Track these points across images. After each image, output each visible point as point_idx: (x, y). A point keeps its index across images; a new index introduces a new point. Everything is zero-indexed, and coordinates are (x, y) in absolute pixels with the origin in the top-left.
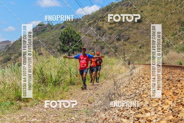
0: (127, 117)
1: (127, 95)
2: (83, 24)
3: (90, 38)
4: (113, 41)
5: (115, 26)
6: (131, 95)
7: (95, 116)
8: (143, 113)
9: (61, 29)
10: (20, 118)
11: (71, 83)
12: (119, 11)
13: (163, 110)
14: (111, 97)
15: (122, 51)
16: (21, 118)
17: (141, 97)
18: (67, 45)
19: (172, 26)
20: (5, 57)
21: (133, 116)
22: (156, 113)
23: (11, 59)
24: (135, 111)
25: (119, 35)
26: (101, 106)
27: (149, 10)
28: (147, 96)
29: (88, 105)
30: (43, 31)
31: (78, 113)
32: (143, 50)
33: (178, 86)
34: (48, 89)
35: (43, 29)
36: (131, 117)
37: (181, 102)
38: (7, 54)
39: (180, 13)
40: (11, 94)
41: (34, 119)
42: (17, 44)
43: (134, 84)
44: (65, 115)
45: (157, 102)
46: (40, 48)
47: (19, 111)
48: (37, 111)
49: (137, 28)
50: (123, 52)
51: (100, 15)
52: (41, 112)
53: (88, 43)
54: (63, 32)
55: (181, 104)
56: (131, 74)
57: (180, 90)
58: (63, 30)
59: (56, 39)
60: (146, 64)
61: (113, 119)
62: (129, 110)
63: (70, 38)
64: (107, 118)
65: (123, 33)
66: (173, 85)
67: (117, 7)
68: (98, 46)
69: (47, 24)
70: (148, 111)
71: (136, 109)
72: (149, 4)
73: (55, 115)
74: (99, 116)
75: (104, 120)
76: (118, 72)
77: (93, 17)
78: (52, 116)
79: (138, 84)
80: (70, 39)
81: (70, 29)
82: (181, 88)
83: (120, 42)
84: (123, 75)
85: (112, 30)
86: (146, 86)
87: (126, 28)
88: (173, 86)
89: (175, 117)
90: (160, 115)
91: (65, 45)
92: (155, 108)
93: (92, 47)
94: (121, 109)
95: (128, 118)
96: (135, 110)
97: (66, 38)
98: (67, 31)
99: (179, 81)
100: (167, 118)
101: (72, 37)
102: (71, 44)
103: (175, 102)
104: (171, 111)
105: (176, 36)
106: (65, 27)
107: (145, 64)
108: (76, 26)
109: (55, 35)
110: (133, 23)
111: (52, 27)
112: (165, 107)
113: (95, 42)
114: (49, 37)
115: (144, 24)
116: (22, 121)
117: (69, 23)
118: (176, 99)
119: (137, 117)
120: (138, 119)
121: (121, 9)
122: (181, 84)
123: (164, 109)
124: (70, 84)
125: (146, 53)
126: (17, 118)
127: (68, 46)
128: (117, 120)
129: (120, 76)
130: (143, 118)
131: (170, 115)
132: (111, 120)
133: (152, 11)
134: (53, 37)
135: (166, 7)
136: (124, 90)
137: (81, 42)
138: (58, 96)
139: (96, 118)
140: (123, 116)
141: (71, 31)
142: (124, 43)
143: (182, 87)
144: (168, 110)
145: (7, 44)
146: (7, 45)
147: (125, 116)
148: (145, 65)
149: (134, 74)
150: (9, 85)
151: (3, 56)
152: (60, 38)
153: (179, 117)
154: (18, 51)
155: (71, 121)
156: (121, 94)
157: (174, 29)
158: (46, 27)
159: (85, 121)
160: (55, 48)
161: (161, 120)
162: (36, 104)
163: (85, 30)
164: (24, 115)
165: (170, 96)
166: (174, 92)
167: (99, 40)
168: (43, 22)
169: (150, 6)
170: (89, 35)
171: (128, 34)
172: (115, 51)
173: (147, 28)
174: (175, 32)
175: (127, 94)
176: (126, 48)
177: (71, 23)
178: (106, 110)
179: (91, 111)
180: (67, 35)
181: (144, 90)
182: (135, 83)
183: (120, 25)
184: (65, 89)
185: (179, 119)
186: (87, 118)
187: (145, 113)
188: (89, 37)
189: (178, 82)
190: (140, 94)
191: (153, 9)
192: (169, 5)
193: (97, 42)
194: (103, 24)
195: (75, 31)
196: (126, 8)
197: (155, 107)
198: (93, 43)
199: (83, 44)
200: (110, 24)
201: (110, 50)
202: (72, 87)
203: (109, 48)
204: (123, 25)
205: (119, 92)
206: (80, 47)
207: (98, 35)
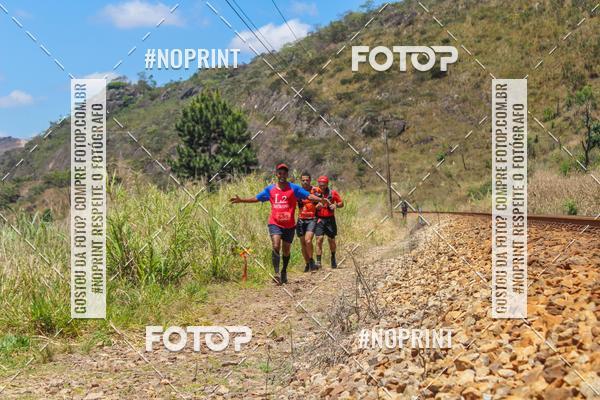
0: (396, 384)
1: (399, 313)
2: (254, 83)
3: (277, 127)
4: (353, 137)
5: (361, 89)
6: (411, 312)
7: (295, 382)
8: (449, 372)
9: (182, 98)
10: (47, 389)
11: (215, 274)
12: (372, 39)
13: (515, 362)
14: (345, 321)
16: (52, 389)
17: (443, 320)
18: (203, 151)
19: (545, 88)
21: (418, 382)
22: (491, 373)
23: (18, 196)
24: (424, 367)
25: (373, 120)
26: (313, 349)
27: (470, 35)
28: (464, 318)
29: (270, 347)
30: (125, 105)
31: (238, 374)
32: (449, 166)
33: (562, 283)
34: (141, 295)
35: (126, 97)
36: (411, 383)
37: (574, 334)
39: (568, 45)
40: (19, 310)
41: (96, 391)
42: (38, 149)
43: (420, 276)
44: (195, 380)
45: (495, 336)
46: (115, 160)
47: (44, 367)
48: (105, 367)
49: (432, 97)
50: (385, 174)
51: (310, 55)
52: (116, 371)
53: (271, 145)
54: (189, 110)
55: (575, 342)
56: (413, 246)
57: (572, 298)
58: (188, 103)
59: (167, 132)
60: (460, 213)
61: (351, 393)
62: (404, 363)
63: (212, 128)
64: (332, 389)
65: (385, 113)
66: (549, 279)
67: (365, 29)
68: (302, 154)
69: (136, 83)
70: (467, 364)
71: (426, 357)
72: (469, 18)
73: (163, 381)
74: (307, 382)
75: (323, 396)
76: (369, 237)
77: (287, 59)
78: (155, 382)
79: (434, 277)
80: (214, 131)
81: (212, 100)
82: (573, 290)
83: (374, 140)
84: (385, 248)
85: (349, 103)
86: (460, 283)
87: (393, 96)
88: (549, 284)
89: (553, 385)
90: (505, 378)
91: (195, 152)
92: (491, 357)
93: (283, 157)
94: (380, 357)
95: (401, 389)
96: (425, 362)
97: (198, 128)
98: (203, 106)
99: (567, 267)
100: (528, 388)
101: (218, 124)
102: (214, 147)
103: (554, 335)
104: (542, 366)
105: (558, 120)
106: (196, 92)
107: (455, 213)
108: (233, 90)
109: (164, 119)
110: (418, 79)
111: (155, 92)
112: (523, 352)
113: (293, 142)
114: (143, 125)
115: (454, 83)
116: (56, 398)
117: (209, 81)
118: (556, 326)
119: (430, 385)
120: (435, 390)
121: (380, 34)
122: (574, 276)
123: (519, 358)
124: (213, 278)
125: (459, 176)
126: (40, 389)
127: (207, 154)
128: (364, 394)
129: (375, 253)
130: (448, 389)
131: (537, 379)
132: (346, 394)
133: (479, 42)
134: (158, 124)
135: (524, 27)
136: (390, 298)
137: (248, 142)
138: (173, 317)
139: (295, 387)
140: (384, 381)
141: (214, 105)
142: (389, 145)
143: (577, 285)
144: (531, 361)
145: (5, 150)
146: (7, 153)
147: (391, 383)
148: (456, 216)
149: (421, 244)
150: (13, 283)
152: (178, 129)
153: (568, 385)
154: (40, 170)
155: (214, 398)
156: (377, 311)
157: (551, 98)
158: (134, 94)
160: (164, 161)
161: (509, 394)
162: (100, 343)
163: (262, 101)
164: (61, 381)
165: (539, 315)
166: (551, 304)
167: (306, 133)
168: (125, 78)
169: (473, 24)
170: (275, 118)
171: (403, 113)
172: (360, 169)
173: (463, 95)
174: (555, 107)
175: (399, 311)
176: (395, 159)
177: (214, 78)
178: (329, 362)
179: (282, 365)
180: (204, 119)
181: (454, 296)
182: (423, 273)
183: (375, 87)
184: (198, 296)
185: (567, 392)
186: (269, 389)
187: (457, 373)
188: (275, 125)
189: (564, 271)
190: (440, 311)
191: (480, 33)
192: (533, 22)
193: (299, 142)
195: (228, 107)
196: (394, 30)
197: (488, 351)
198: (289, 143)
199: (254, 148)
200: (344, 82)
201: (344, 167)
202: (218, 287)
203: (339, 162)
204: (383, 86)
205: (372, 305)
206: (246, 158)
207: (305, 118)
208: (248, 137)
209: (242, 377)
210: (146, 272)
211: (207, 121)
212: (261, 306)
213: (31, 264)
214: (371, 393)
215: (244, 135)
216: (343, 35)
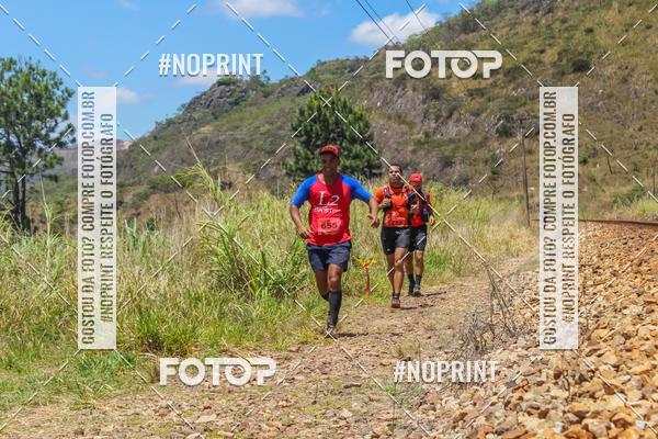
0: (538, 409)
2: (377, 78)
3: (402, 126)
4: (486, 139)
5: (494, 85)
7: (425, 406)
8: (596, 396)
9: (298, 95)
10: (156, 411)
12: (508, 29)
14: (479, 339)
15: (516, 175)
16: (161, 411)
17: (589, 339)
21: (562, 407)
22: (644, 398)
23: (121, 203)
24: (568, 390)
25: (508, 118)
27: (617, 24)
28: (612, 337)
30: (236, 103)
31: (361, 396)
32: (593, 169)
34: (256, 310)
35: (236, 95)
36: (555, 408)
40: (125, 326)
41: (208, 414)
44: (315, 402)
45: (648, 356)
46: (225, 164)
47: (152, 387)
48: (218, 388)
50: (521, 178)
51: (438, 47)
52: (229, 392)
53: (395, 146)
54: (306, 108)
58: (305, 101)
59: (282, 132)
60: (606, 222)
61: (487, 418)
62: (545, 386)
63: (331, 128)
64: (465, 414)
65: (521, 111)
67: (498, 18)
68: (430, 156)
69: (249, 79)
70: (617, 387)
71: (571, 380)
72: (615, 5)
73: (281, 403)
74: (438, 406)
75: (456, 421)
76: (504, 247)
80: (333, 131)
81: (331, 96)
83: (509, 141)
84: (522, 260)
85: (482, 100)
86: (607, 298)
87: (531, 92)
91: (313, 153)
92: (644, 379)
93: (408, 159)
94: (519, 379)
95: (544, 415)
96: (569, 385)
97: (317, 127)
98: (321, 103)
101: (338, 123)
107: (600, 221)
108: (353, 85)
109: (278, 117)
110: (558, 73)
111: (270, 89)
113: (419, 143)
114: (257, 123)
115: (598, 77)
116: (166, 420)
117: (329, 76)
119: (576, 410)
120: (581, 416)
121: (516, 24)
125: (603, 180)
126: (149, 411)
128: (501, 419)
129: (511, 265)
130: (596, 414)
132: (481, 420)
133: (626, 31)
134: (271, 124)
136: (528, 315)
138: (290, 335)
139: (425, 412)
140: (524, 405)
141: (333, 103)
142: (526, 146)
147: (533, 408)
148: (601, 225)
152: (295, 129)
154: (145, 174)
155: (336, 422)
156: (515, 328)
158: (245, 91)
159: (387, 423)
160: (279, 164)
163: (385, 98)
164: (170, 403)
167: (434, 133)
169: (620, 12)
170: (399, 117)
172: (494, 173)
173: (608, 90)
176: (532, 161)
177: (333, 74)
178: (461, 384)
179: (410, 386)
180: (322, 118)
181: (600, 312)
183: (510, 81)
184: (317, 311)
186: (396, 413)
187: (606, 397)
188: (400, 124)
190: (585, 329)
191: (627, 20)
193: (426, 143)
194: (449, 77)
195: (348, 104)
196: (531, 19)
197: (641, 374)
198: (415, 144)
200: (476, 76)
201: (476, 170)
203: (470, 164)
204: (520, 81)
205: (508, 322)
206: (368, 161)
207: (433, 116)
208: (371, 137)
211: (326, 120)
212: (386, 322)
213: (136, 275)
214: (509, 418)
215: (367, 135)
216: (475, 25)
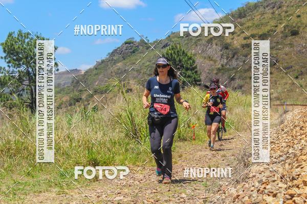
0: (272, 193)
1: (274, 157)
2: (199, 40)
4: (250, 67)
6: (280, 156)
7: (220, 192)
8: (299, 187)
9: (162, 48)
11: (179, 137)
12: (260, 16)
14: (246, 161)
16: (98, 195)
17: (297, 160)
20: (71, 96)
21: (284, 192)
23: (81, 99)
24: (287, 184)
30: (134, 52)
31: (191, 187)
32: (301, 81)
34: (142, 148)
35: (133, 48)
36: (280, 192)
38: (75, 91)
40: (81, 156)
42: (90, 75)
43: (285, 138)
44: (169, 190)
46: (129, 80)
47: (94, 184)
48: (124, 184)
49: (291, 45)
52: (130, 186)
53: (207, 71)
54: (165, 54)
56: (282, 122)
58: (165, 51)
61: (249, 197)
62: (276, 182)
63: (177, 63)
64: (239, 195)
67: (256, 11)
68: (224, 76)
69: (139, 41)
71: (288, 179)
73: (154, 191)
74: (227, 192)
75: (235, 199)
78: (149, 191)
79: (293, 138)
80: (178, 65)
81: (177, 49)
85: (248, 49)
87: (271, 45)
94: (264, 179)
95: (275, 196)
96: (287, 182)
98: (173, 52)
101: (180, 61)
106: (169, 45)
108: (188, 43)
109: (153, 59)
110: (284, 37)
111: (149, 45)
113: (219, 70)
114: (143, 62)
115: (303, 38)
117: (176, 39)
119: (290, 193)
120: (292, 196)
121: (264, 13)
125: (306, 86)
126: (92, 195)
128: (256, 198)
130: (299, 195)
132: (246, 198)
134: (150, 62)
137: (196, 70)
139: (221, 194)
140: (266, 191)
141: (178, 51)
147: (270, 192)
148: (305, 107)
149: (286, 121)
150: (79, 142)
151: (69, 95)
154: (91, 85)
155: (179, 199)
158: (138, 47)
159: (203, 200)
163: (203, 49)
167: (226, 65)
168: (133, 38)
170: (210, 58)
171: (276, 54)
175: (274, 155)
176: (272, 78)
178: (237, 181)
179: (214, 183)
180: (173, 59)
181: (303, 148)
182: (287, 136)
186: (207, 195)
187: (304, 187)
188: (210, 61)
190: (295, 155)
193: (222, 69)
194: (233, 39)
195: (185, 52)
196: (271, 11)
198: (217, 70)
199: (199, 73)
200: (245, 38)
201: (246, 82)
202: (181, 144)
203: (243, 79)
206: (194, 78)
207: (225, 57)
208: (196, 67)
209: (193, 189)
210: (144, 136)
211: (175, 60)
212: (203, 153)
213: (87, 131)
214: (259, 197)
215: (194, 66)
216: (245, 14)
